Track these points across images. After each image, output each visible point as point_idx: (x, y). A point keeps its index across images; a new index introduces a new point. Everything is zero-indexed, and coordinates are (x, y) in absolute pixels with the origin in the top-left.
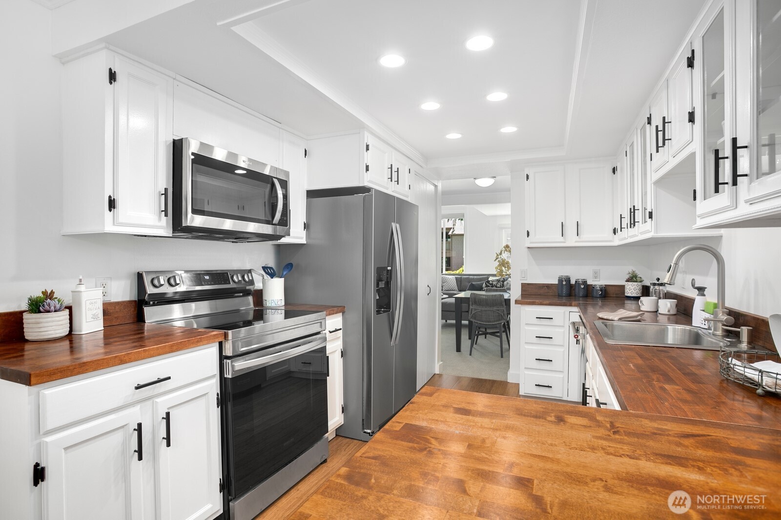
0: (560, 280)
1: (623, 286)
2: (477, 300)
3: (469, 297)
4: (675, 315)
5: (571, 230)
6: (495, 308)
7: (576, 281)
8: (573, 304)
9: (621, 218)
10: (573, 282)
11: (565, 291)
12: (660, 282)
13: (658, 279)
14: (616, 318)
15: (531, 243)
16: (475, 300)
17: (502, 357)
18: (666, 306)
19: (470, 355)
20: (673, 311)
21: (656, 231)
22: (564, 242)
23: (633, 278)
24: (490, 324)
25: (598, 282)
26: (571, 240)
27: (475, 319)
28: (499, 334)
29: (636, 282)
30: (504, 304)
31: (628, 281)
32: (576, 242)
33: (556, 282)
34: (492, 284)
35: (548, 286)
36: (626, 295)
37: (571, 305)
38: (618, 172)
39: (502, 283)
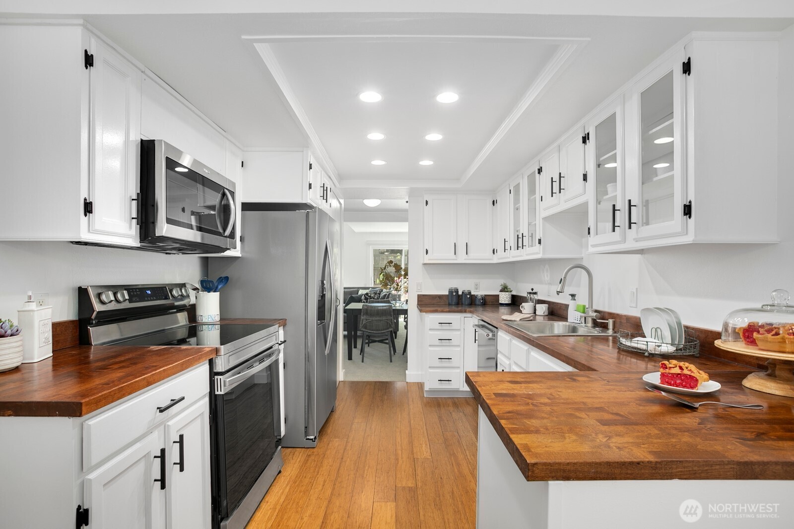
0: (451, 292)
1: (498, 295)
2: (369, 311)
3: (361, 308)
4: (547, 315)
5: (461, 249)
6: (384, 318)
7: (463, 292)
8: (467, 311)
9: (505, 241)
10: (460, 293)
11: (455, 300)
12: (534, 291)
13: (532, 289)
14: (518, 319)
15: (429, 260)
16: (367, 311)
17: (391, 361)
18: (542, 309)
19: (363, 362)
20: (546, 313)
21: (544, 253)
22: (456, 260)
23: (505, 289)
24: (379, 332)
25: (479, 292)
26: (462, 259)
27: (366, 328)
28: (387, 341)
29: (508, 292)
30: (392, 314)
31: (501, 291)
32: (465, 259)
33: (447, 293)
34: (370, 296)
35: (440, 297)
36: (500, 302)
37: (465, 312)
38: (498, 205)
39: (378, 295)
